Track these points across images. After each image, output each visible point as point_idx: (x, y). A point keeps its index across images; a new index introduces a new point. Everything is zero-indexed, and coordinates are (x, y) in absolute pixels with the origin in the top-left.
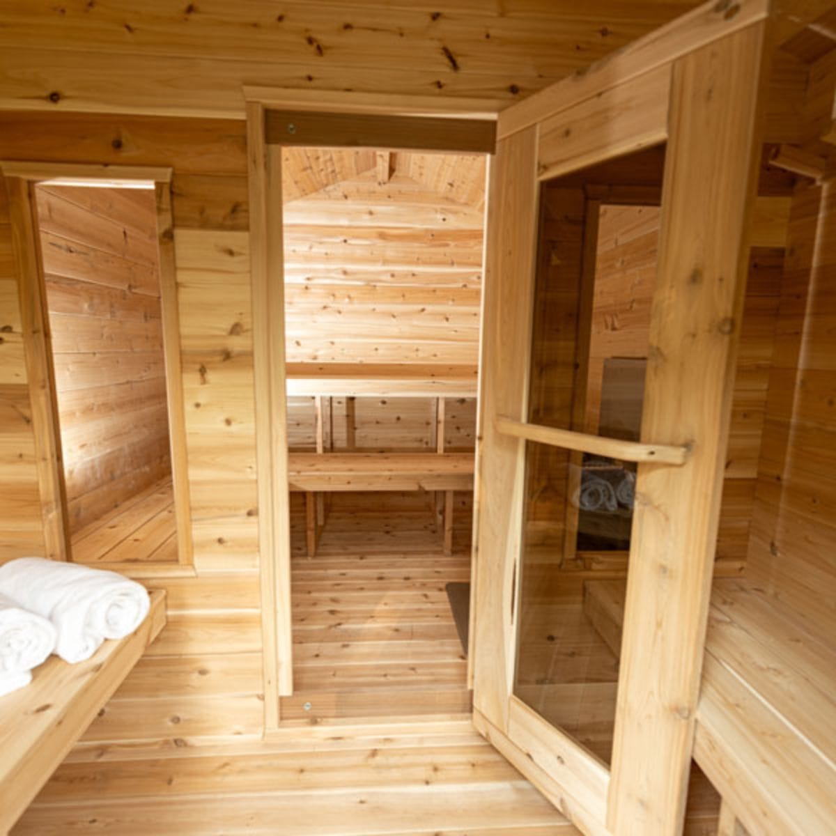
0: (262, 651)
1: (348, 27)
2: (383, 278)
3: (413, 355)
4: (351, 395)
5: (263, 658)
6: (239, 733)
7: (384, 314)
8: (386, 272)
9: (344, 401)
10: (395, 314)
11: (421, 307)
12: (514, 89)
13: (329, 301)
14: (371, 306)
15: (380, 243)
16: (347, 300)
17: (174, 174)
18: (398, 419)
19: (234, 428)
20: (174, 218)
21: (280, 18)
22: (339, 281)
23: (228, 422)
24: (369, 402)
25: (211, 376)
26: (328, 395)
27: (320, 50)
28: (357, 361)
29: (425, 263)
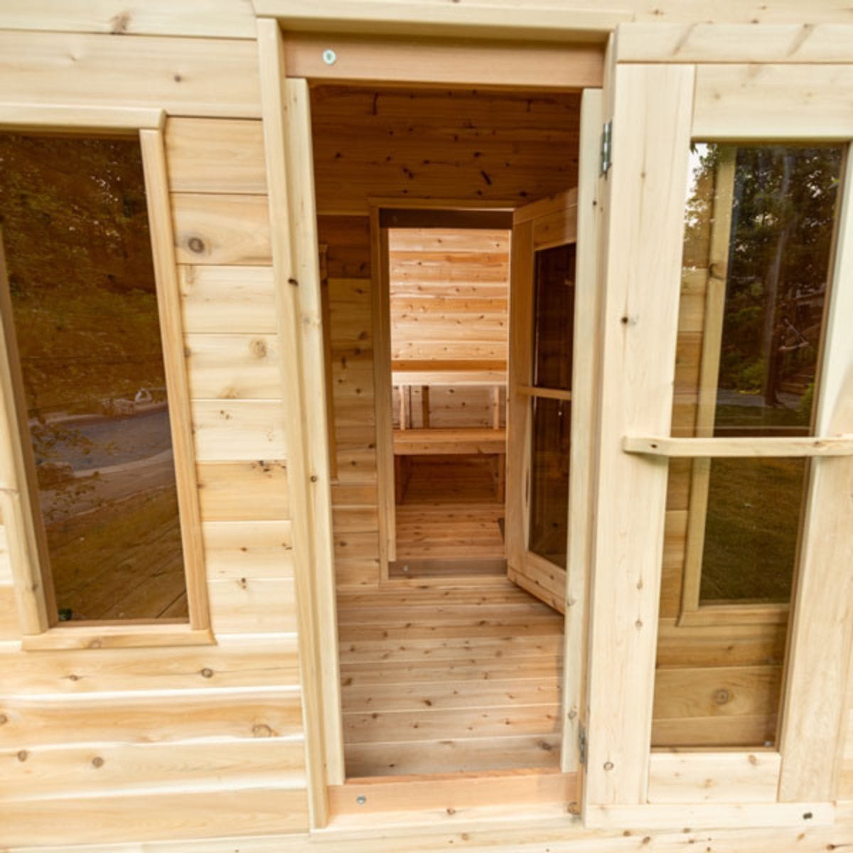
0: (378, 532)
1: (427, 162)
2: (449, 292)
3: (474, 353)
4: (425, 384)
5: (379, 536)
6: (364, 583)
7: (451, 320)
8: (452, 287)
9: (420, 390)
10: (461, 321)
11: (480, 315)
12: (523, 194)
13: (407, 311)
14: (441, 315)
15: (447, 264)
16: (421, 310)
17: (329, 247)
18: (464, 404)
19: (361, 395)
20: (328, 273)
21: (389, 159)
22: (415, 295)
23: (358, 391)
24: (440, 391)
25: (349, 364)
26: (408, 384)
27: (411, 176)
28: (430, 358)
29: (484, 280)
